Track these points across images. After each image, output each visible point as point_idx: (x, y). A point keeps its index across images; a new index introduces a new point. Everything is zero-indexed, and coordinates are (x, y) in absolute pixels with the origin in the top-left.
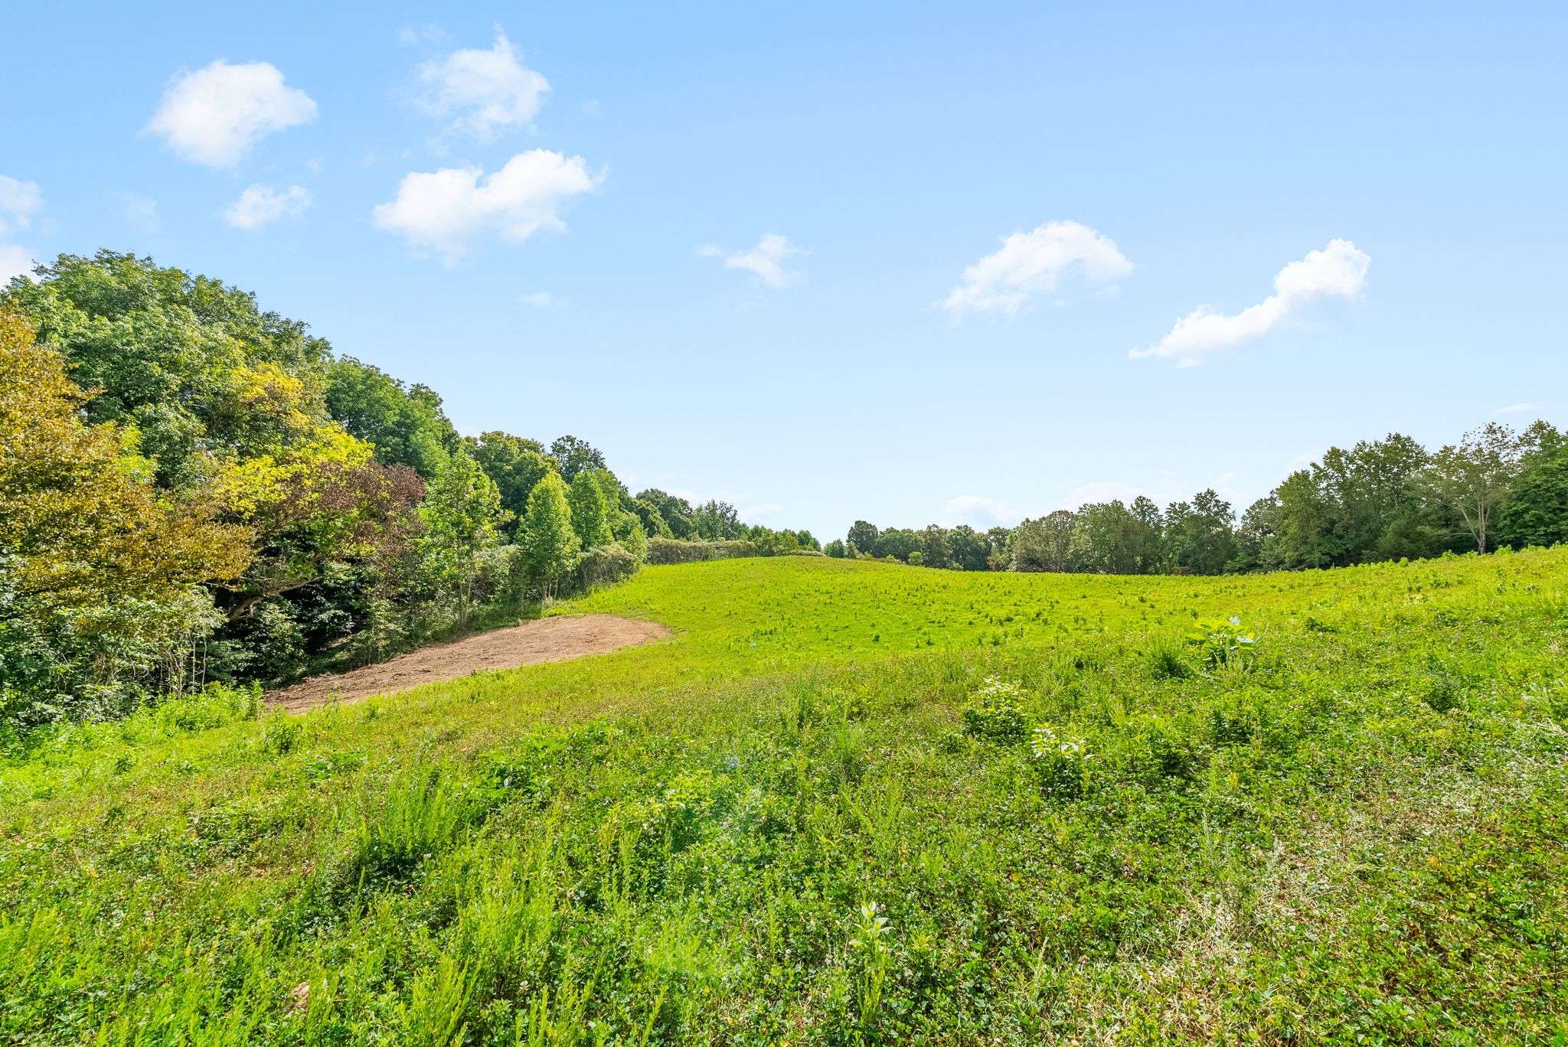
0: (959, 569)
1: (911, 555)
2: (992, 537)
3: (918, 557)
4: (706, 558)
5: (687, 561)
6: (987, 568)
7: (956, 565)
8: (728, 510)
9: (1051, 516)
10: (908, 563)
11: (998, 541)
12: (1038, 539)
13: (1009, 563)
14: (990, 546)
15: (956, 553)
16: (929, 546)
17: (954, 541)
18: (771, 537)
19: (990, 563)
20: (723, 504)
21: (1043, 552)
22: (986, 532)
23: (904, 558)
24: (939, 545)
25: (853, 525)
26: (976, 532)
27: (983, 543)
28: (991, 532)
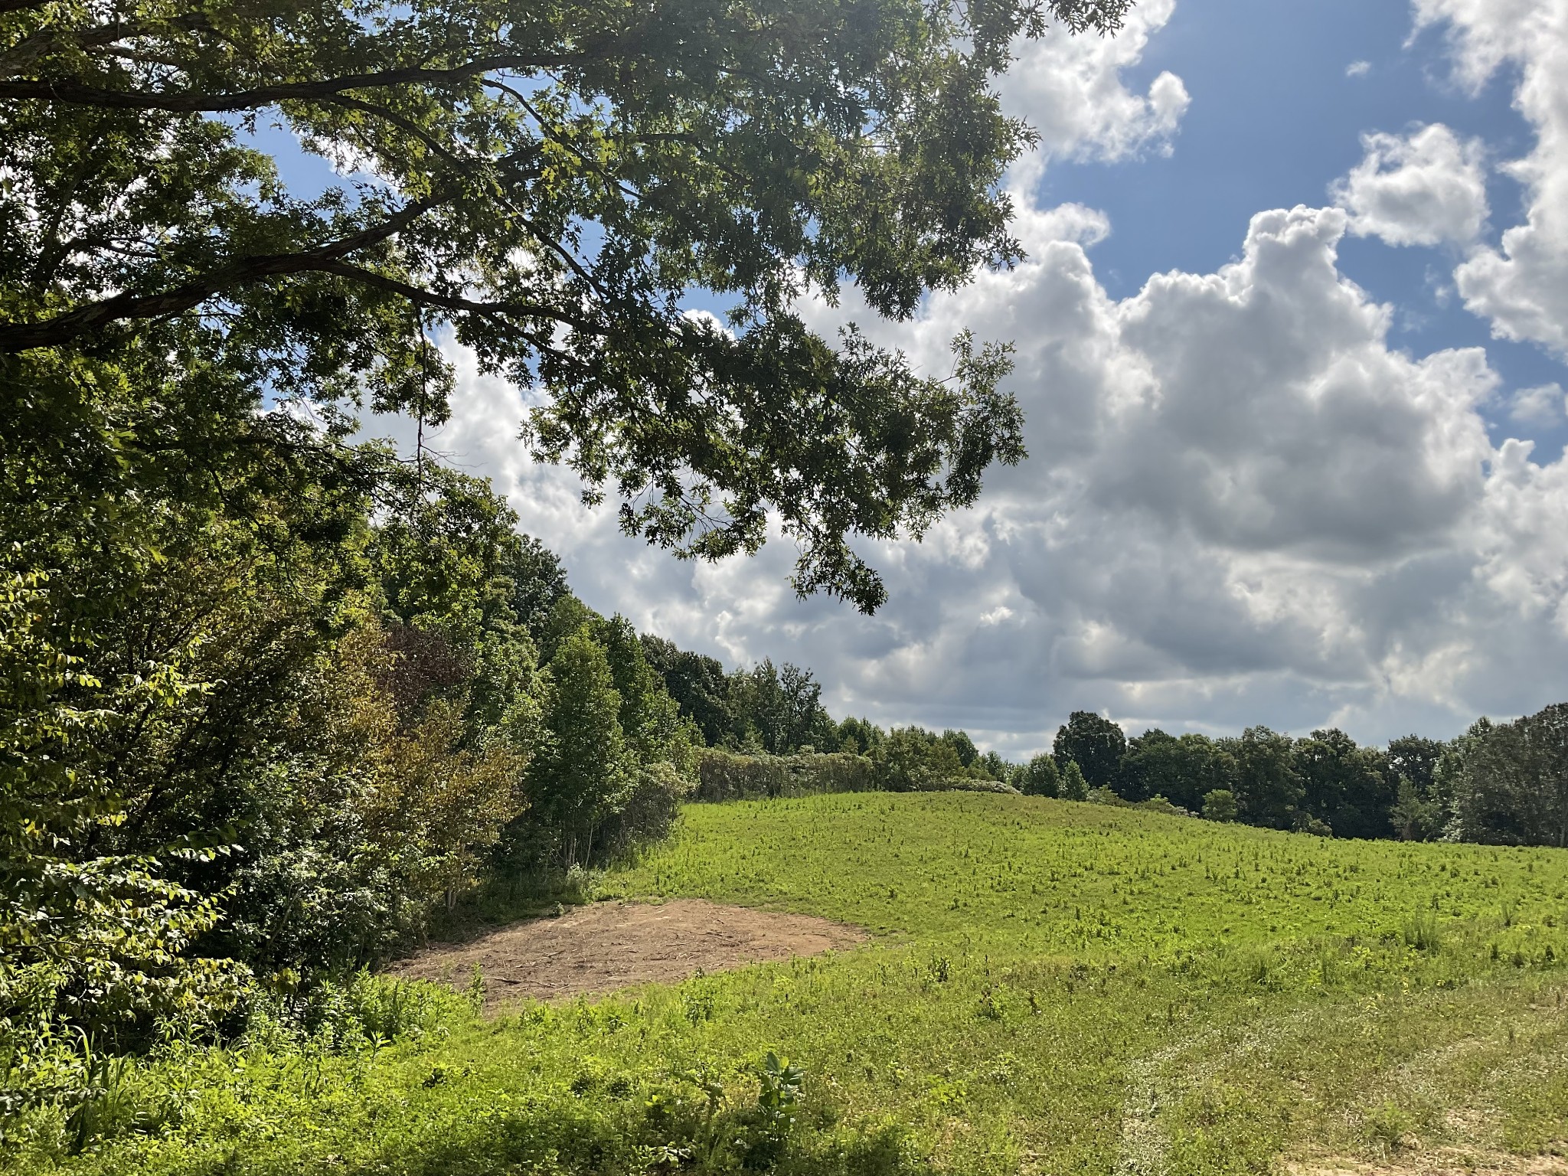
0: (1320, 833)
1: (1209, 796)
2: (1399, 760)
3: (1226, 802)
4: (773, 791)
5: (741, 796)
6: (1389, 833)
7: (1314, 823)
8: (803, 683)
9: (1541, 716)
10: (1201, 816)
11: (1412, 769)
12: (1511, 769)
13: (1443, 822)
14: (1395, 781)
15: (1314, 793)
16: (1249, 777)
17: (1304, 764)
18: (905, 747)
19: (1396, 821)
20: (790, 672)
21: (1525, 798)
22: (1384, 749)
23: (1192, 802)
24: (1273, 775)
25: (1066, 723)
26: (1361, 746)
27: (1377, 774)
28: (1396, 749)
